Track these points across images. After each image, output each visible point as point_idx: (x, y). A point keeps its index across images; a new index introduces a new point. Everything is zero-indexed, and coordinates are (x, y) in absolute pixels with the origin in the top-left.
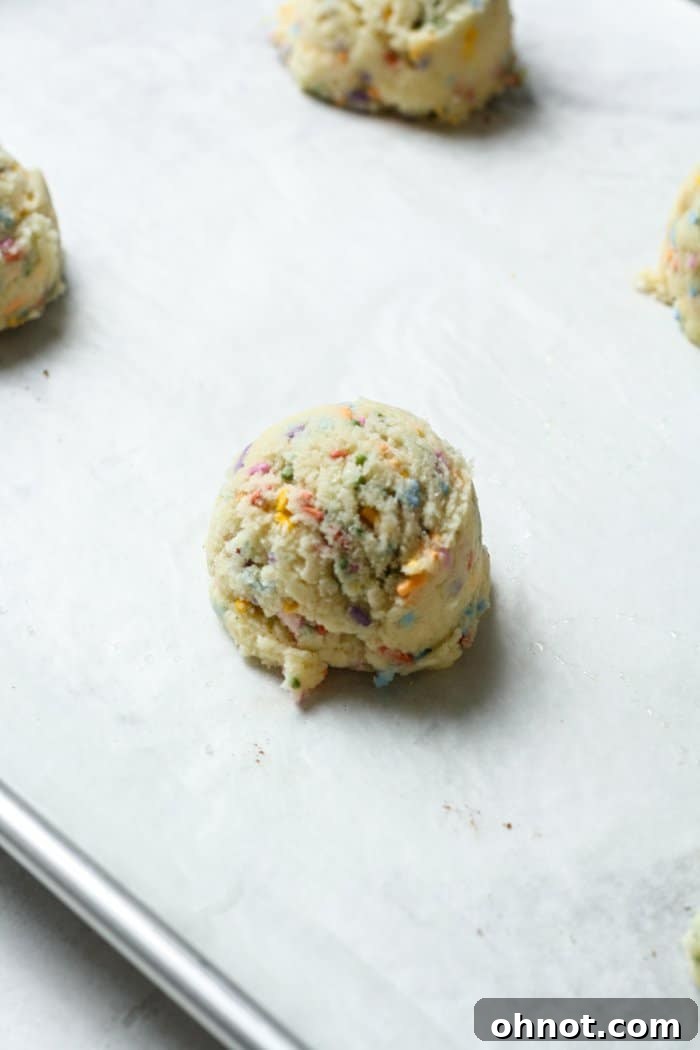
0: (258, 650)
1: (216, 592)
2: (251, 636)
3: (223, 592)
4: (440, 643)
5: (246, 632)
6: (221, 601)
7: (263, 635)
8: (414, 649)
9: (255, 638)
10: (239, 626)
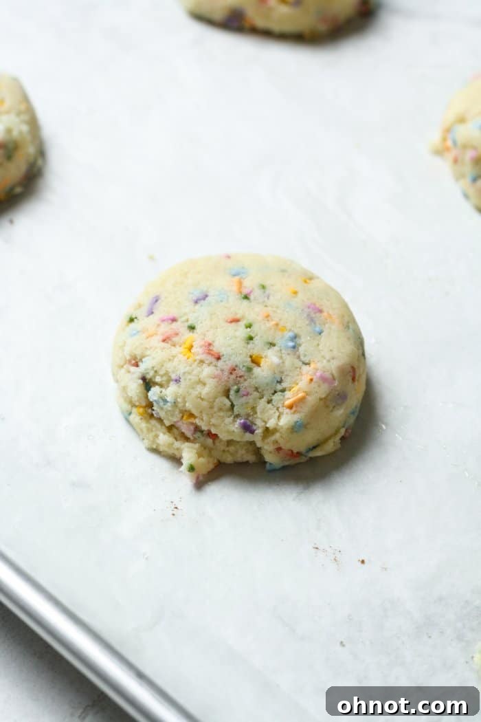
0: (158, 445)
1: (122, 400)
2: (154, 434)
3: (125, 400)
4: (326, 440)
5: (149, 430)
6: (126, 407)
7: (164, 434)
8: (302, 449)
9: (157, 436)
10: (144, 425)
